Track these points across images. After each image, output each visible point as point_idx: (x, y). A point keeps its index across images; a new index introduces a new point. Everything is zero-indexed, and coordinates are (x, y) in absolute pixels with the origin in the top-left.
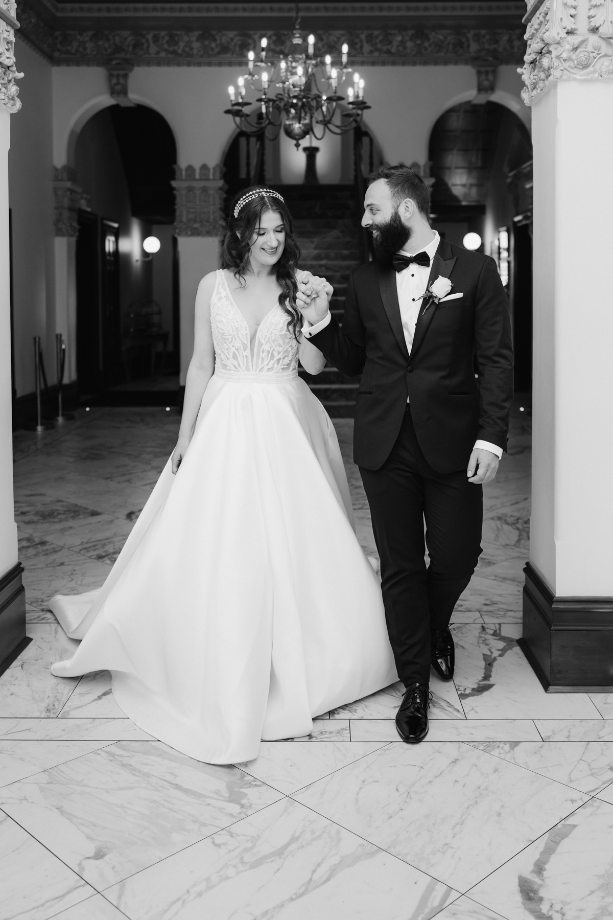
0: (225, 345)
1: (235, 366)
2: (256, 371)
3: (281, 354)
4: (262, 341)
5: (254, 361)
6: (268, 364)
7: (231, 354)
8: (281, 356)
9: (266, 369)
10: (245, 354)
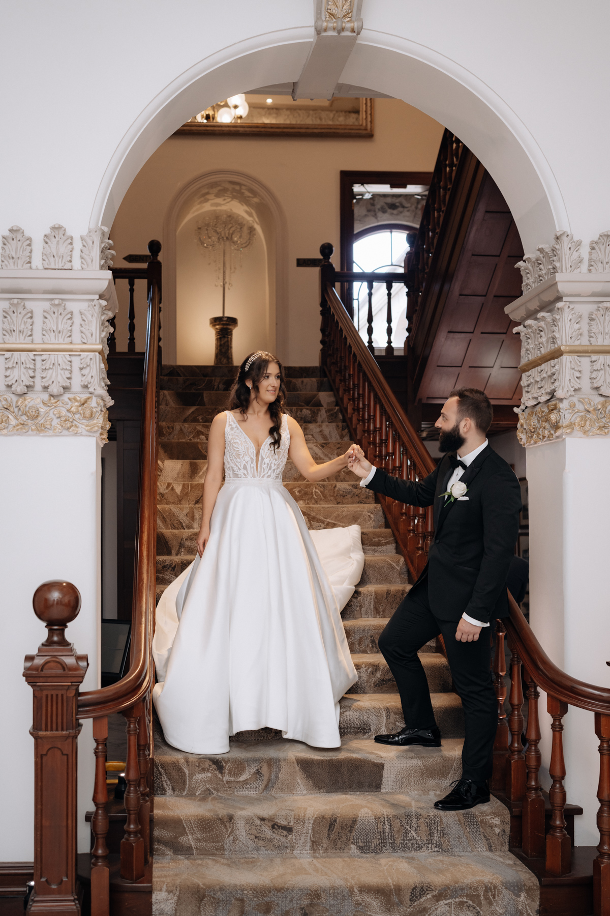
0: (239, 460)
1: (244, 474)
2: (260, 477)
3: (276, 466)
4: (264, 456)
5: (259, 470)
6: (267, 473)
7: (242, 466)
8: (275, 467)
9: (266, 476)
10: (252, 465)
